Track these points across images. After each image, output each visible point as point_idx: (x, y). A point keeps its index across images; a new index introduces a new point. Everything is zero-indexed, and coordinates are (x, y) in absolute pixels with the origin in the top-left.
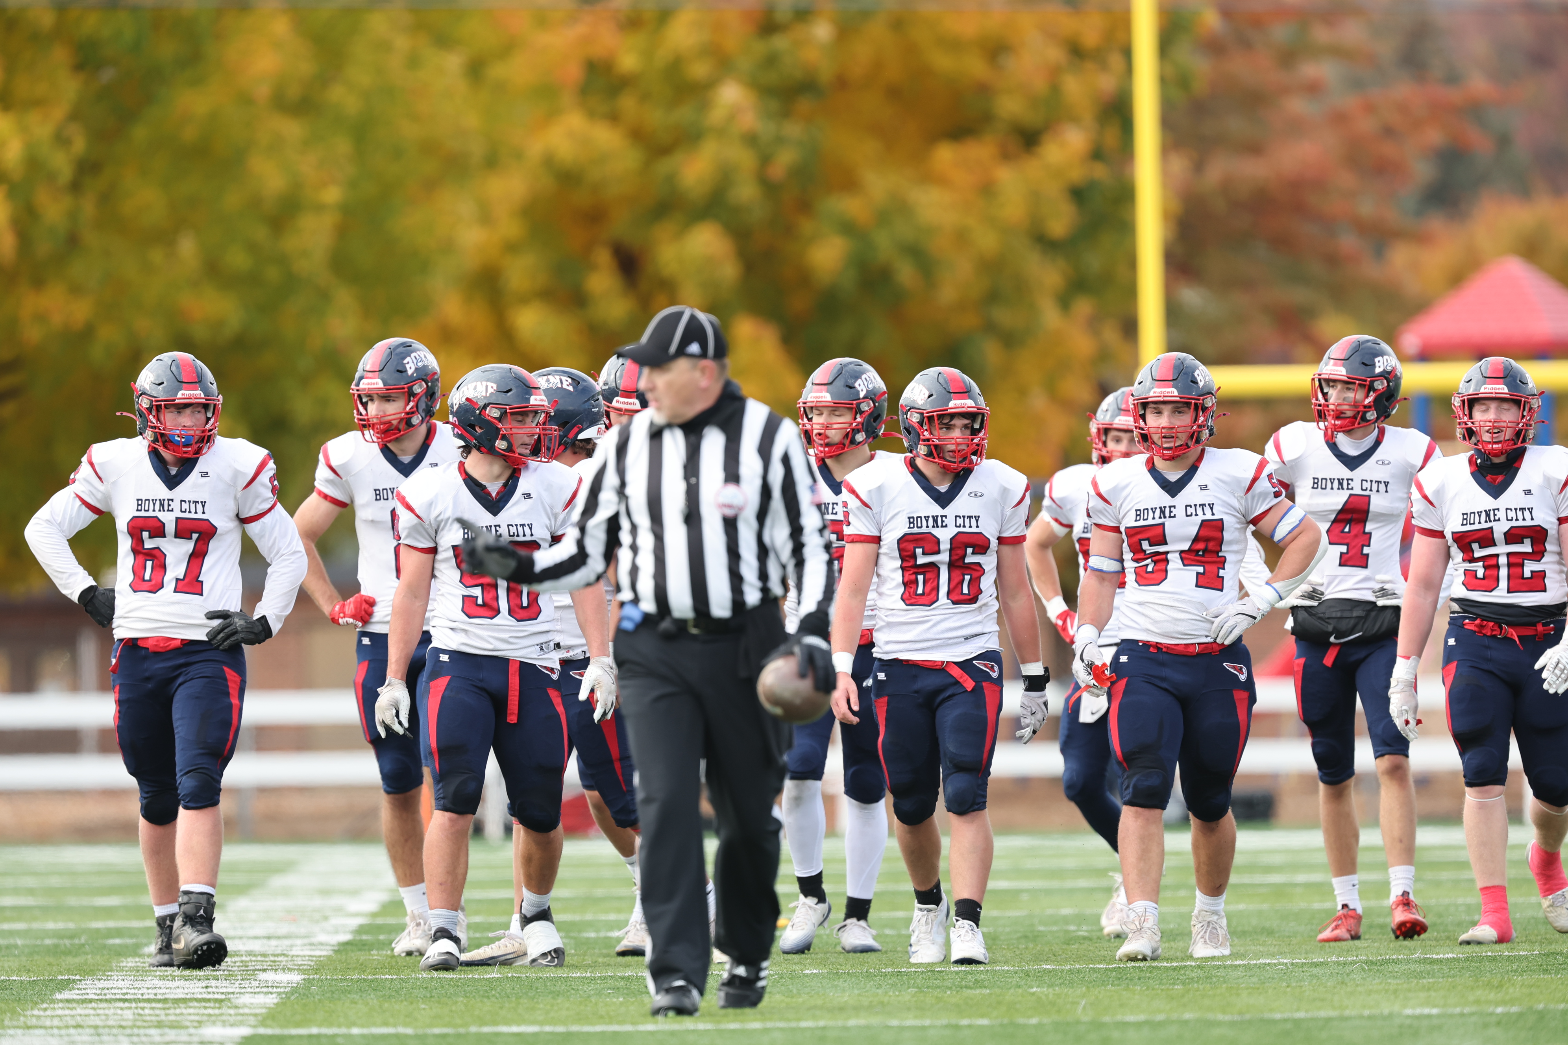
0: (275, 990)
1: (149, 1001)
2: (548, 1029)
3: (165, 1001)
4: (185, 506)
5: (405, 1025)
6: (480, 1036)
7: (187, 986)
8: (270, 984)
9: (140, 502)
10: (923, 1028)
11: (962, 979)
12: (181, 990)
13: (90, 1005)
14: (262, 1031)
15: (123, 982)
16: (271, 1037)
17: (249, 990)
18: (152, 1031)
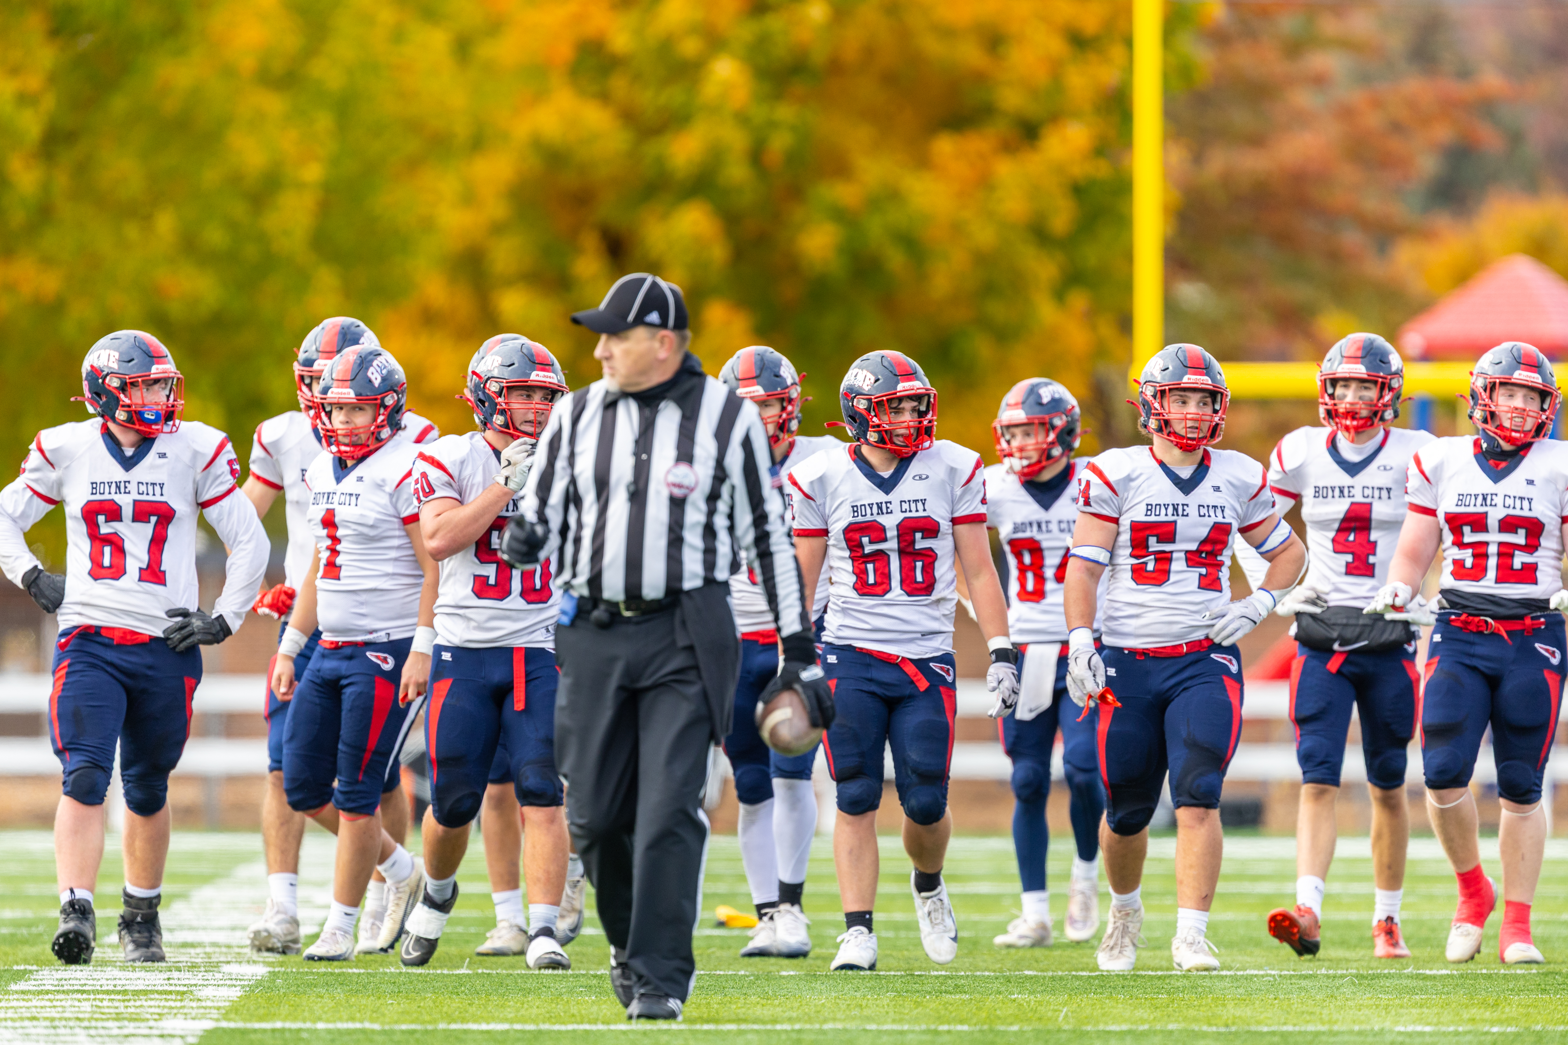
0: (239, 983)
1: (108, 992)
2: (518, 1027)
3: (125, 992)
4: (143, 488)
5: (372, 1021)
6: (448, 1034)
7: (148, 977)
8: (234, 977)
9: (94, 486)
10: (902, 1033)
11: (942, 984)
12: (142, 982)
13: (46, 997)
14: (224, 1024)
15: (81, 973)
16: (233, 1031)
17: (212, 982)
18: (110, 1024)
